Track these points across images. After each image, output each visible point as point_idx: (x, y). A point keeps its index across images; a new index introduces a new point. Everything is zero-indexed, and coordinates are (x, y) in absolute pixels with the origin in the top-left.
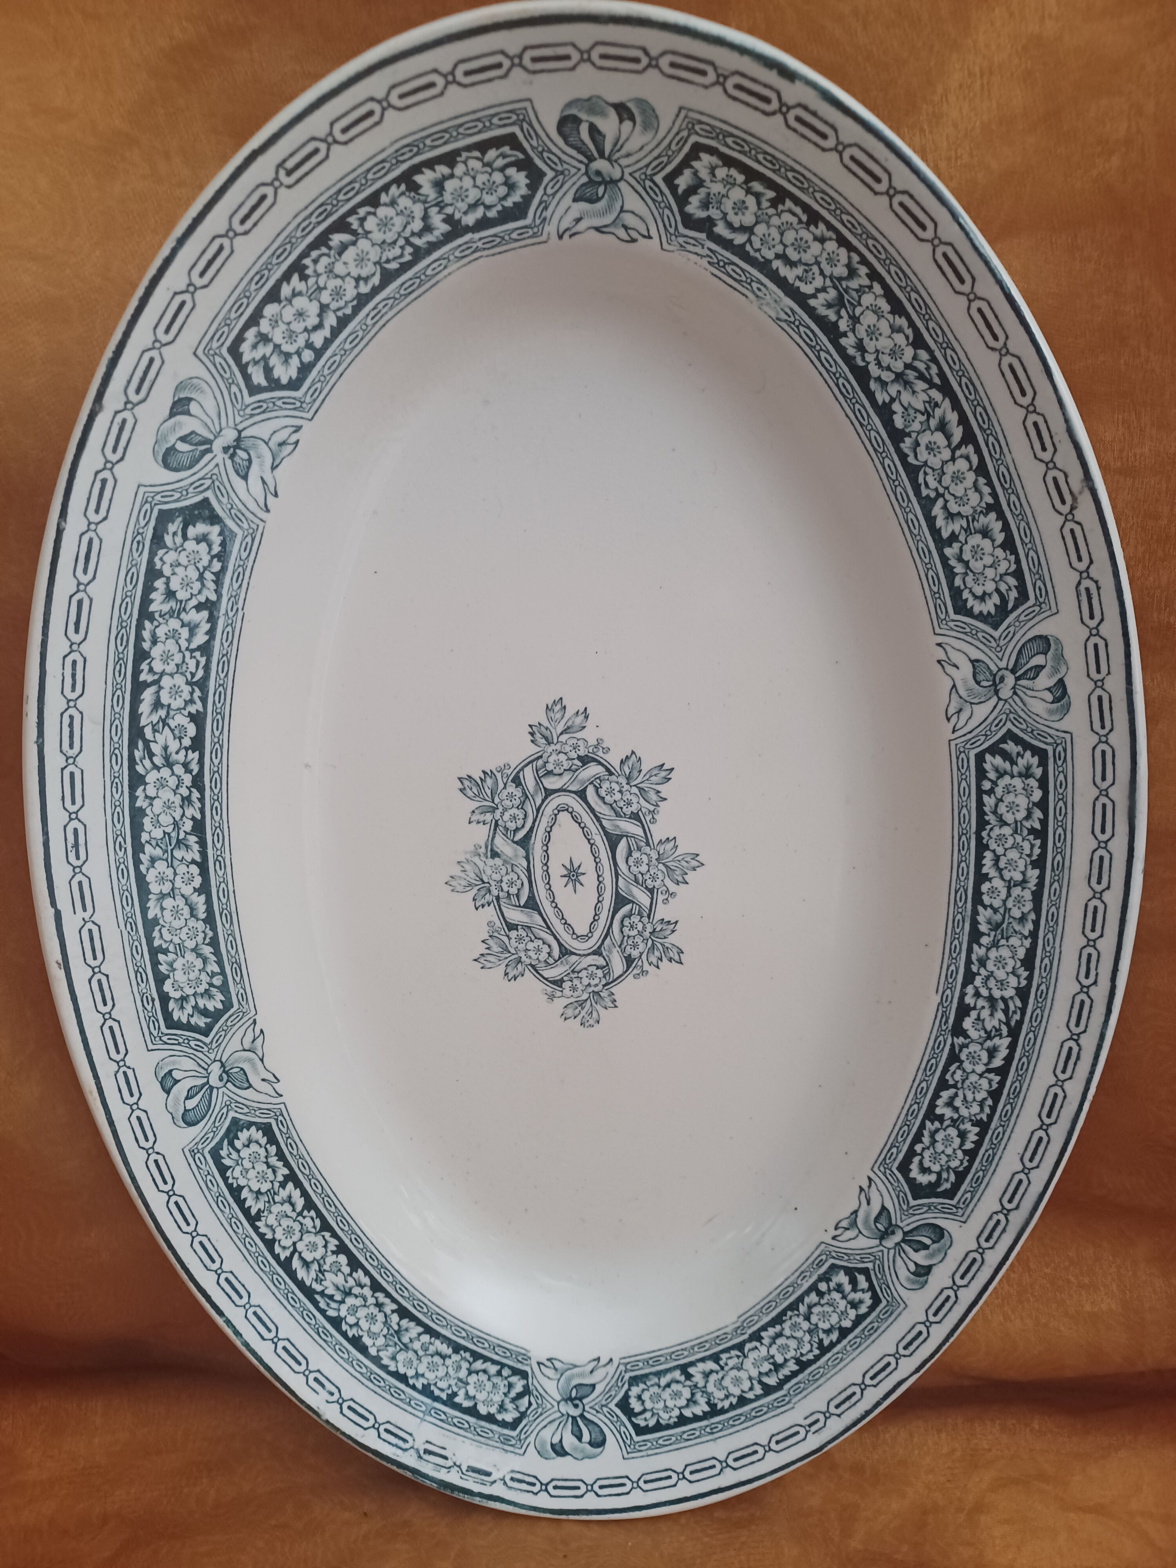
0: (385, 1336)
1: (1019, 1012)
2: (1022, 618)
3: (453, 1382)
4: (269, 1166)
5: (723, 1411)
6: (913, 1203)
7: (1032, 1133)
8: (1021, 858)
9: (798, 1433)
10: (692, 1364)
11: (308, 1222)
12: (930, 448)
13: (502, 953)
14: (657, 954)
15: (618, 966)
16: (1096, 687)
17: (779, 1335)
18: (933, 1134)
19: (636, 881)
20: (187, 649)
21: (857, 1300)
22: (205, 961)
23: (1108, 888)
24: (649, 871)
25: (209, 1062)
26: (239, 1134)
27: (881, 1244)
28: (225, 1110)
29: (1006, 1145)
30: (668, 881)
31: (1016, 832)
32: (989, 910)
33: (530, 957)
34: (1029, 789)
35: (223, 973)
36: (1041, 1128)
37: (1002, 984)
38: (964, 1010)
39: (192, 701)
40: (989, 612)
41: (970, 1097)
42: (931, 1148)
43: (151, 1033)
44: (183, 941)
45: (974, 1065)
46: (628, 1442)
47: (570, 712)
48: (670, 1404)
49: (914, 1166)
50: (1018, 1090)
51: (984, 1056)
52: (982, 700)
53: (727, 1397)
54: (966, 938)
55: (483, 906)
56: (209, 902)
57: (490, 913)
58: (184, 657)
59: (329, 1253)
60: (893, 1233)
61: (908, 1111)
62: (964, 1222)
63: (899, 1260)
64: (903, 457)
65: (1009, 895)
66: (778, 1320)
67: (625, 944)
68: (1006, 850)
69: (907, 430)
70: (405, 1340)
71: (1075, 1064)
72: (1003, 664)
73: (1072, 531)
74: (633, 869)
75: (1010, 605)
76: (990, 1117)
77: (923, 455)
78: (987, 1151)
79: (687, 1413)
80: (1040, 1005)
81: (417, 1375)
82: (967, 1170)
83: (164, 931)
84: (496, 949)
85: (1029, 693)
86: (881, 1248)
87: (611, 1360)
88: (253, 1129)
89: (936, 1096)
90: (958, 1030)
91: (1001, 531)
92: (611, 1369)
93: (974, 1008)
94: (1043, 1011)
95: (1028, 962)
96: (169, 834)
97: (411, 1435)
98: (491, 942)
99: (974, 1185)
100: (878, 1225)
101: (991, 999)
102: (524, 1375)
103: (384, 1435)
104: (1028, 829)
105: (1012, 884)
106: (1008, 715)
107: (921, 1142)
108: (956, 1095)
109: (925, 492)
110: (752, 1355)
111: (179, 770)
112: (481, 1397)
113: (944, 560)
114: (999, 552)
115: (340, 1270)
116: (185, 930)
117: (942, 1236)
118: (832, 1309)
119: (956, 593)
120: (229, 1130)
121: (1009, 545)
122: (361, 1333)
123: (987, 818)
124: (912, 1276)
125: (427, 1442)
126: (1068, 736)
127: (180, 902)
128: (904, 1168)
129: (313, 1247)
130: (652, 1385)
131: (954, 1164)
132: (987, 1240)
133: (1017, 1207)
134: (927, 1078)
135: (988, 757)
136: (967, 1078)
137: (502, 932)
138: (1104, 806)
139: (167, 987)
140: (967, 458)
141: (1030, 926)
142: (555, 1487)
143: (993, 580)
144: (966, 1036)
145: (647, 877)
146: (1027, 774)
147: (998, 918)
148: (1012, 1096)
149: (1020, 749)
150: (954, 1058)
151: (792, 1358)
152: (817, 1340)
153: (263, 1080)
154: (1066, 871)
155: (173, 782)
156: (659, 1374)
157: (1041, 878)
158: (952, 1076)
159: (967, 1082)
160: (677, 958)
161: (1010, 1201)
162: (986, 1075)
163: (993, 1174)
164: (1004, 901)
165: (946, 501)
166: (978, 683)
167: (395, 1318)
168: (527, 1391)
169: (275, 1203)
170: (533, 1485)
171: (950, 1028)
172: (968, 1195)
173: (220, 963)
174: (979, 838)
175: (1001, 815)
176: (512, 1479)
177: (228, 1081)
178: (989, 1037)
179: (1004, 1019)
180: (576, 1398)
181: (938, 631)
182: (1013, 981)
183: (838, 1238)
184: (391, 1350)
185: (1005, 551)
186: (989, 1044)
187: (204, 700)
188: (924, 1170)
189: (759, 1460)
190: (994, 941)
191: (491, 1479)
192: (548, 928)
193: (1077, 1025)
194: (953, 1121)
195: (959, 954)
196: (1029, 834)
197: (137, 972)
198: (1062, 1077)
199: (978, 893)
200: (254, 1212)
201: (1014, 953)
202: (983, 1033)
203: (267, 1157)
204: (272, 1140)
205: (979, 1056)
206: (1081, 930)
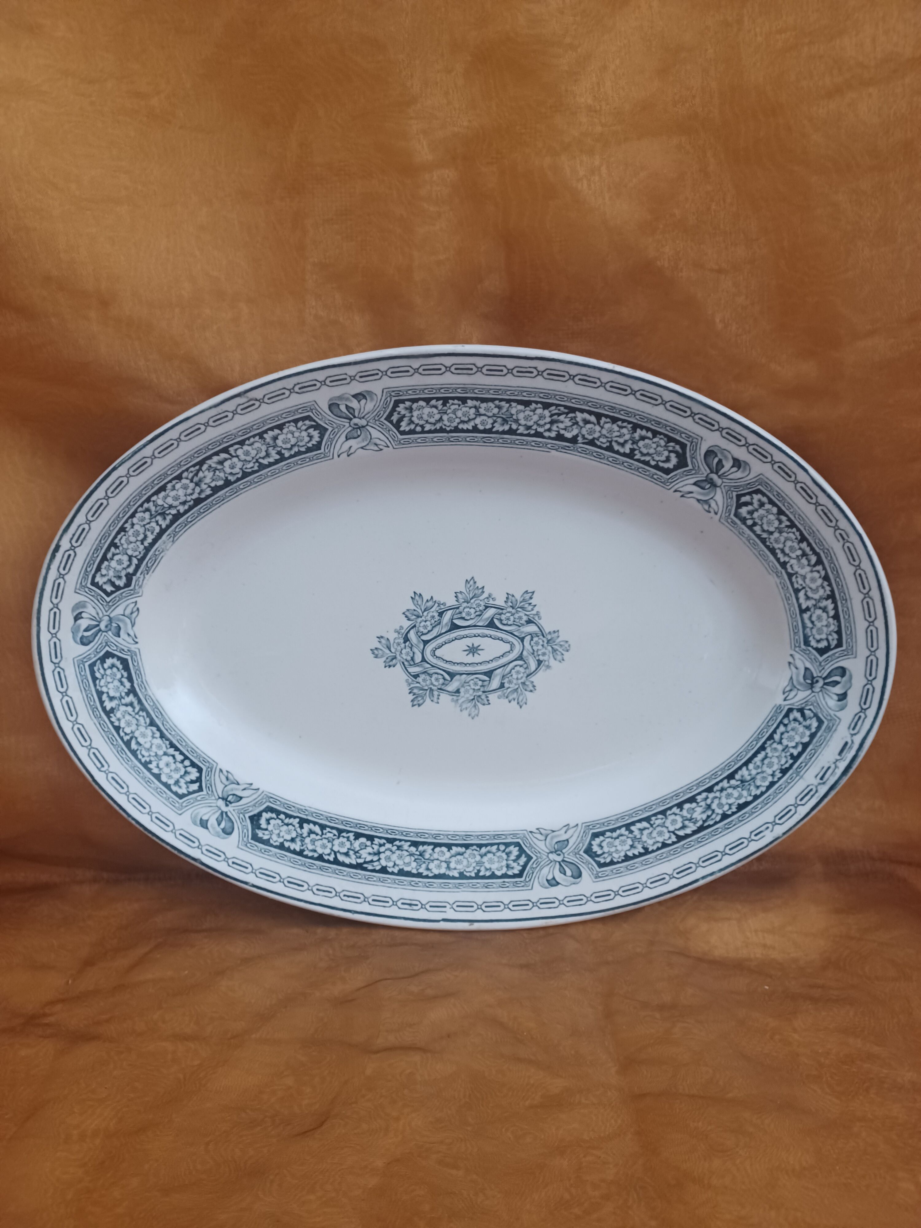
0: (742, 790)
1: (559, 408)
2: (320, 417)
3: (783, 754)
4: (618, 838)
5: (832, 591)
6: (690, 467)
7: (637, 399)
8: (461, 410)
9: (848, 547)
10: (800, 606)
11: (658, 822)
12: (232, 467)
13: (517, 692)
14: (526, 606)
15: (532, 628)
16: (354, 379)
17: (783, 551)
18: (643, 455)
19: (480, 615)
20: (321, 836)
21: (759, 503)
22: (489, 852)
23: (474, 364)
24: (474, 608)
25: (548, 859)
27: (720, 487)
28: (578, 856)
29: (648, 414)
30: (482, 598)
31: (446, 413)
32: (495, 425)
34: (419, 407)
35: (498, 844)
36: (634, 395)
37: (542, 417)
38: (560, 437)
39: (348, 838)
40: (319, 433)
42: (653, 456)
43: (523, 886)
44: (476, 861)
45: (595, 431)
46: (846, 653)
47: (379, 646)
48: (825, 623)
49: (666, 465)
50: (610, 408)
51: (589, 426)
52: (368, 433)
53: (823, 587)
54: (514, 437)
55: (488, 700)
56: (457, 845)
57: (492, 697)
58: (325, 838)
59: (681, 813)
60: (711, 479)
61: (628, 468)
62: (702, 438)
63: (730, 477)
64: (238, 480)
65: (484, 415)
66: (773, 551)
67: (518, 624)
68: (457, 417)
69: (224, 478)
70: (748, 778)
71: (589, 377)
72: (347, 425)
73: (269, 399)
74: (472, 616)
75: (314, 423)
76: (629, 423)
77: (236, 470)
78: (652, 425)
79: (832, 613)
80: (553, 397)
81: (773, 775)
82: (665, 435)
83: (467, 870)
84: (515, 695)
85: (362, 411)
86: (722, 487)
87: (791, 655)
88: (593, 842)
89: (617, 452)
90: (574, 440)
91: (273, 431)
92: (797, 656)
93: (558, 431)
94: (557, 395)
95: (527, 404)
96: (416, 859)
97: (808, 786)
98: (511, 698)
99: (677, 432)
100: (706, 488)
101: (552, 423)
102: (790, 710)
103: (803, 802)
104: (443, 407)
105: (478, 413)
106: (376, 421)
107: (649, 461)
108: (616, 441)
109: (256, 468)
110: (796, 568)
111: (382, 849)
112: (797, 739)
113: (291, 456)
114: (285, 431)
115: (693, 809)
116: (470, 859)
117: (712, 451)
118: (765, 518)
119: (309, 450)
120: (590, 856)
121: (280, 427)
122: (736, 804)
123: (438, 428)
124: (741, 470)
125: (816, 776)
126: (385, 391)
127: (453, 859)
128: (667, 471)
129: (674, 822)
130: (811, 632)
131: (662, 443)
132: (713, 425)
133: (689, 408)
134: (606, 458)
135: (402, 429)
136: (605, 435)
137: (505, 691)
138: (424, 370)
139: (499, 873)
140: (236, 450)
141: (503, 403)
142: (865, 703)
143: (300, 432)
144: (577, 436)
145: (478, 609)
146: (410, 409)
147: (499, 420)
148: (614, 411)
149: (395, 414)
150: (592, 443)
151: (798, 544)
152: (786, 529)
154: (466, 386)
155: (388, 853)
156: (804, 627)
157: (472, 399)
158: (604, 443)
159: (608, 435)
160: (530, 594)
161: (685, 412)
162: (601, 424)
163: (669, 422)
164: (489, 417)
165: (260, 458)
166: (359, 436)
167: (733, 782)
168: (801, 711)
169: (641, 838)
170: (860, 717)
171: (572, 445)
172: (683, 435)
173: (492, 845)
174: (451, 431)
175: (436, 421)
176: (854, 729)
177: (561, 851)
178: (577, 423)
179: (564, 416)
180: (812, 681)
181: (331, 457)
182: (539, 411)
183: (716, 511)
184: (752, 788)
185: (284, 429)
186: (581, 424)
187: (348, 832)
188: (668, 460)
189: (865, 574)
190: (514, 422)
191: (850, 742)
192: (504, 666)
193: (564, 376)
194: (633, 443)
195: (524, 440)
196: (446, 406)
197: (486, 887)
198: (599, 384)
199: (485, 431)
200: (642, 851)
201: (521, 411)
202: (575, 427)
203: (612, 838)
204: (603, 834)
205: (589, 429)
206: (502, 377)
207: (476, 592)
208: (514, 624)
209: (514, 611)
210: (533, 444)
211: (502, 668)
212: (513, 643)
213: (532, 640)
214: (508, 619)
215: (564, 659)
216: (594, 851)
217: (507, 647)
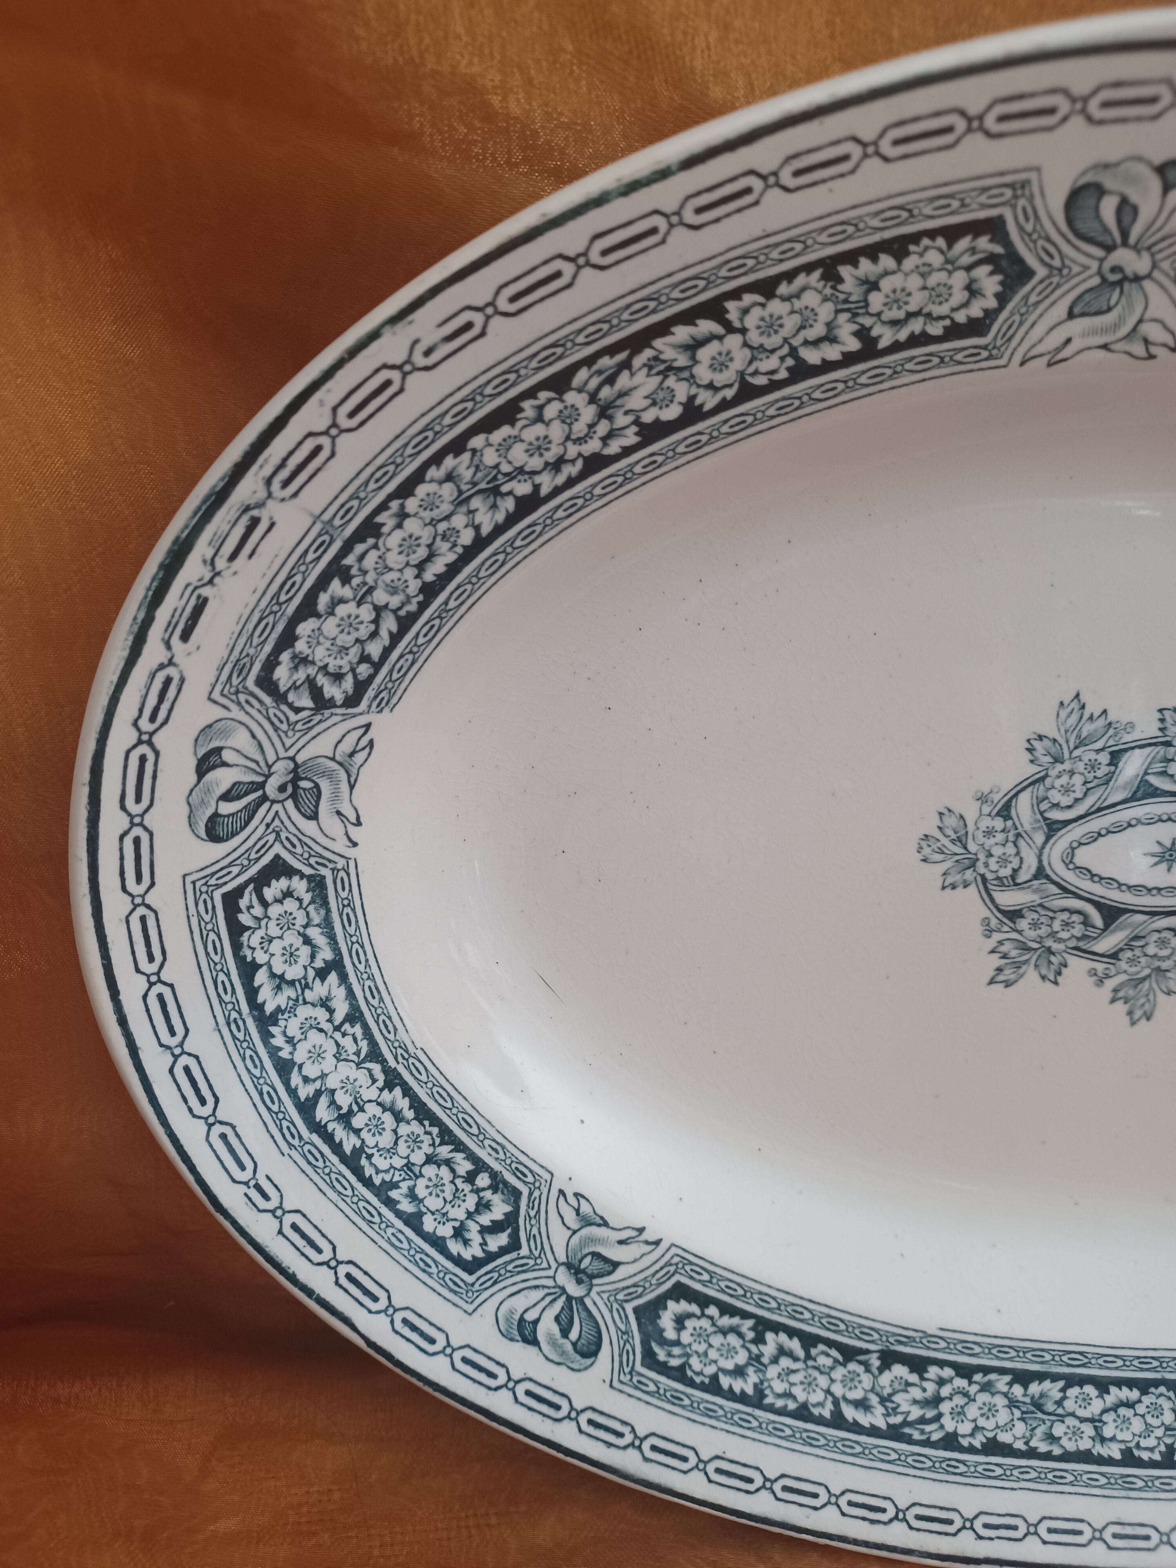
0: (497, 466)
1: (924, 1437)
3: (370, 579)
4: (910, 315)
5: (266, 1036)
6: (629, 1307)
7: (757, 1469)
8: (1134, 1435)
9: (243, 1168)
10: (343, 978)
11: (772, 362)
13: (1078, 736)
14: (1014, 953)
15: (1008, 899)
17: (398, 1117)
18: (735, 1330)
19: (1137, 938)
21: (467, 1236)
23: (1110, 1548)
24: (1146, 955)
25: (1159, 257)
27: (559, 1265)
28: (1057, 262)
29: (734, 1433)
30: (1123, 977)
31: (1167, 1428)
32: (1059, 1395)
36: (766, 1479)
37: (959, 1413)
38: (918, 1365)
41: (794, 1378)
42: (713, 1329)
45: (842, 1381)
46: (213, 881)
48: (276, 947)
49: (684, 1306)
50: (814, 1443)
51: (857, 1394)
53: (290, 1040)
54: (1019, 1366)
55: (1162, 720)
57: (1149, 729)
59: (694, 390)
60: (579, 1282)
61: (767, 1294)
62: (611, 1386)
63: (538, 1294)
65: (1083, 1420)
66: (422, 1113)
67: (1043, 912)
68: (1143, 1416)
70: (476, 503)
71: (864, 1519)
74: (1156, 936)
76: (771, 1409)
78: (721, 1407)
79: (261, 977)
80: (937, 1465)
81: (402, 516)
82: (691, 1383)
84: (1087, 729)
86: (554, 1266)
87: (355, 844)
89: (792, 1333)
90: (888, 1358)
92: (341, 845)
93: (922, 1378)
94: (929, 1469)
95: (993, 1447)
97: (295, 495)
98: (1101, 722)
99: (668, 1394)
100: (589, 1258)
101: (937, 1400)
102: (352, 701)
103: (309, 446)
104: (1173, 1443)
105: (1097, 1424)
107: (722, 1314)
108: (796, 1359)
110: (362, 1077)
112: (330, 626)
115: (654, 403)
117: (584, 1355)
118: (449, 1198)
120: (1018, 260)
122: (519, 424)
124: (517, 1317)
125: (272, 525)
128: (680, 1292)
129: (719, 365)
130: (308, 914)
131: (695, 1362)
132: (590, 1422)
133: (646, 1459)
134: (816, 1319)
136: (821, 1373)
137: (1111, 742)
141: (1043, 1448)
142: (143, 759)
144: (881, 1370)
145: (1138, 952)
147: (1050, 1407)
148: (804, 1435)
150: (849, 1354)
151: (363, 1141)
152: (396, 1178)
154: (1123, 1493)
156: (327, 925)
157: (1110, 1461)
158: (823, 1353)
159: (816, 1374)
160: (1001, 978)
161: (654, 1448)
162: (830, 1399)
163: (689, 1419)
164: (1073, 1414)
167: (523, 488)
168: (322, 703)
170: (153, 718)
171: (892, 1348)
172: (652, 1388)
174: (1156, 1383)
176: (168, 681)
177: (1104, 280)
178: (883, 1400)
179: (911, 1418)
180: (296, 787)
182: (965, 1428)
183: (562, 1198)
184: (467, 474)
186: (874, 1400)
188: (680, 1321)
189: (190, 1110)
190: (1018, 1401)
191: (175, 641)
192: (1099, 810)
193: (919, 1517)
194: (758, 1358)
195: (998, 1358)
196: (1166, 1445)
198: (843, 1502)
199: (1082, 1381)
200: (845, 271)
201: (1004, 1428)
202: (887, 1391)
203: (929, 315)
204: (954, 331)
205: (856, 1387)
206: (1047, 1515)
207: (1131, 993)
208: (1055, 912)
209: (1049, 943)
210: (977, 1349)
211: (1106, 804)
212: (1067, 865)
213: (1015, 871)
214: (1066, 924)
215: (938, 817)
216: (998, 278)
217: (1083, 857)
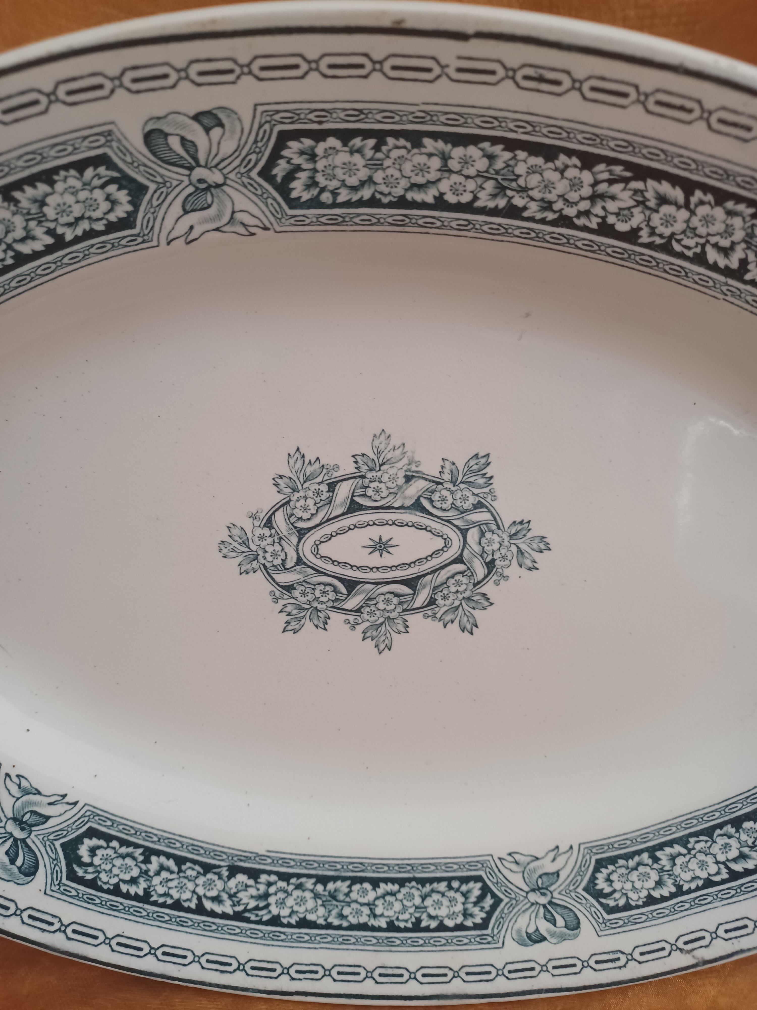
1: (258, 919)
2: (593, 909)
4: (77, 219)
6: (58, 844)
7: (146, 942)
8: (395, 912)
12: (726, 846)
13: (305, 475)
14: (295, 612)
15: (284, 578)
16: (542, 966)
18: (130, 855)
19: (370, 599)
20: (708, 241)
22: (354, 189)
23: (377, 983)
24: (379, 609)
25: (225, 171)
26: (125, 192)
27: (8, 819)
28: (159, 179)
29: (130, 920)
30: (367, 624)
31: (417, 908)
32: (347, 890)
33: (298, 501)
34: (454, 917)
35: (335, 205)
36: (152, 948)
37: (281, 903)
38: (254, 874)
39: (653, 232)
40: (596, 884)
41: (171, 884)
42: (116, 855)
43: (278, 112)
44: (384, 170)
45: (203, 885)
47: (536, 556)
49: (95, 842)
50: (185, 924)
51: (214, 893)
52: (527, 880)
54: (320, 873)
55: (356, 462)
56: (424, 205)
57: (349, 468)
58: (701, 237)
60: (22, 829)
61: (150, 833)
62: (45, 893)
64: (720, 826)
65: (362, 905)
67: (307, 586)
68: (401, 901)
69: (741, 830)
71: (217, 970)
72: (555, 895)
73: (663, 949)
74: (382, 598)
75: (603, 900)
76: (155, 903)
77: (721, 841)
78: (121, 904)
80: (266, 935)
82: (100, 889)
83: (403, 152)
84: (309, 470)
85: (533, 915)
86: (4, 820)
88: (130, 208)
89: (168, 856)
90: (234, 871)
91: (661, 896)
93: (256, 882)
94: (261, 938)
95: (303, 923)
96: (515, 180)
98: (317, 465)
99: (85, 897)
100: (29, 814)
101: (266, 896)
104: (420, 917)
105: (372, 907)
106: (515, 899)
107: (121, 846)
108: (172, 872)
109: (692, 840)
111: (584, 205)
113: (639, 853)
114: (644, 893)
116: (397, 174)
117: (26, 875)
119: (613, 861)
120: (133, 180)
121: (650, 900)
123: (428, 885)
126: (500, 944)
127: (433, 176)
128: (92, 833)
131: (104, 877)
132: (30, 917)
133: (69, 939)
134: (185, 847)
135: (479, 885)
136: (189, 880)
137: (326, 478)
138: (445, 975)
139: (332, 142)
140: (718, 873)
141: (336, 922)
143: (623, 888)
144: (229, 878)
145: (373, 608)
146: (466, 914)
147: (341, 897)
148: (178, 920)
149: (487, 908)
150: (207, 868)
153: (192, 228)
154: (387, 948)
155: (573, 196)
157: (379, 929)
158: (190, 868)
159: (185, 881)
160: (290, 628)
161: (74, 931)
162: (195, 897)
163: (99, 912)
164: (356, 901)
165: (684, 855)
166: (540, 877)
169: (27, 220)
171: (236, 864)
172: (74, 893)
173: (348, 204)
174: (410, 880)
175: (431, 896)
178: (231, 896)
179: (249, 907)
181: (582, 847)
182: (285, 912)
183: (8, 779)
185: (645, 897)
186: (225, 896)
187: (650, 246)
188: (93, 851)
190: (320, 894)
192: (328, 520)
193: (253, 968)
194: (146, 872)
195: (306, 868)
196: (416, 918)
197: (361, 111)
198: (203, 960)
199: (361, 880)
201: (311, 911)
202: (234, 890)
203: (90, 218)
204: (113, 227)
205: (212, 889)
206: (338, 963)
207: (374, 633)
208: (315, 585)
209: (315, 604)
210: (292, 863)
211: (331, 516)
212: (315, 556)
213: (284, 561)
214: (323, 593)
215: (227, 529)
217: (324, 550)
